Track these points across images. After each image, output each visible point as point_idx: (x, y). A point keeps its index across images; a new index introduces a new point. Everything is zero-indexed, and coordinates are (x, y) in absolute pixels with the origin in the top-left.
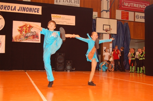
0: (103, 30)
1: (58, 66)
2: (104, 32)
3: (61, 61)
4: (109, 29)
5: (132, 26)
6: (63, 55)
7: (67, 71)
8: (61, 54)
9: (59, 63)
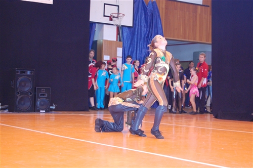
0: (104, 16)
1: (18, 100)
2: (107, 20)
3: (26, 89)
4: (116, 15)
5: (162, 8)
6: (29, 73)
7: (39, 112)
8: (24, 73)
9: (22, 93)
